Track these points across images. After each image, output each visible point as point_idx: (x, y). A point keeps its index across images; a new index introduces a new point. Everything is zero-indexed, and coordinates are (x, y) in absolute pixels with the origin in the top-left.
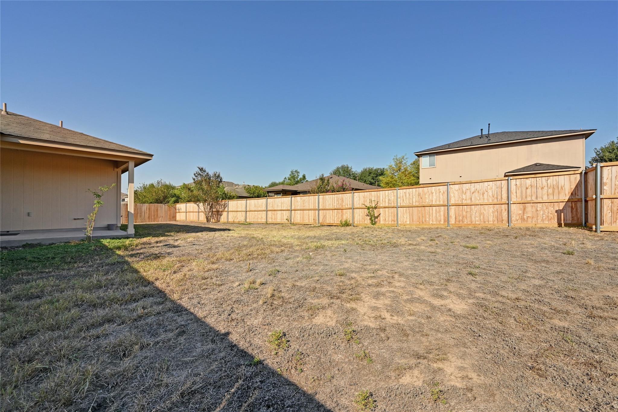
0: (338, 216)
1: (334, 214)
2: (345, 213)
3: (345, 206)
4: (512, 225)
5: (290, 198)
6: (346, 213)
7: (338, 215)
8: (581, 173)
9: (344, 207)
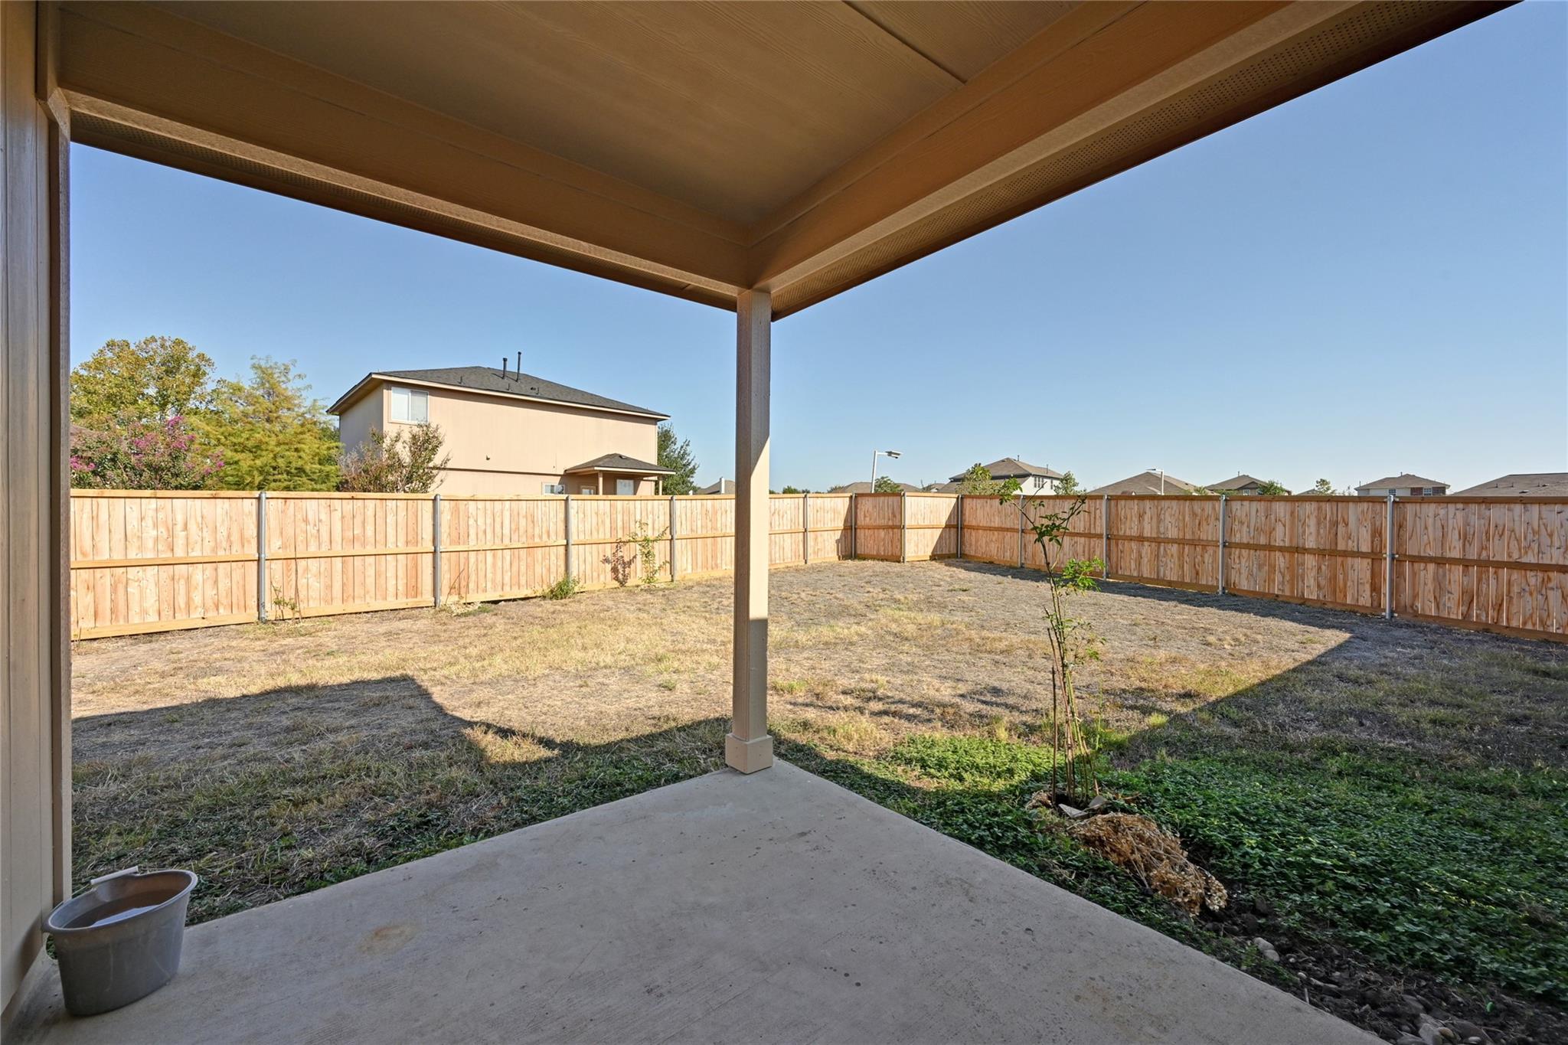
0: (515, 568)
1: (499, 564)
2: (540, 558)
3: (541, 537)
4: (809, 563)
5: (250, 506)
6: (543, 559)
7: (515, 565)
8: (851, 497)
9: (537, 540)
